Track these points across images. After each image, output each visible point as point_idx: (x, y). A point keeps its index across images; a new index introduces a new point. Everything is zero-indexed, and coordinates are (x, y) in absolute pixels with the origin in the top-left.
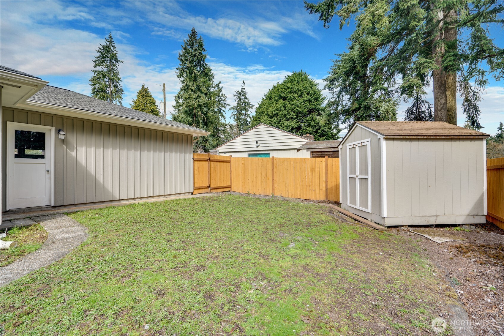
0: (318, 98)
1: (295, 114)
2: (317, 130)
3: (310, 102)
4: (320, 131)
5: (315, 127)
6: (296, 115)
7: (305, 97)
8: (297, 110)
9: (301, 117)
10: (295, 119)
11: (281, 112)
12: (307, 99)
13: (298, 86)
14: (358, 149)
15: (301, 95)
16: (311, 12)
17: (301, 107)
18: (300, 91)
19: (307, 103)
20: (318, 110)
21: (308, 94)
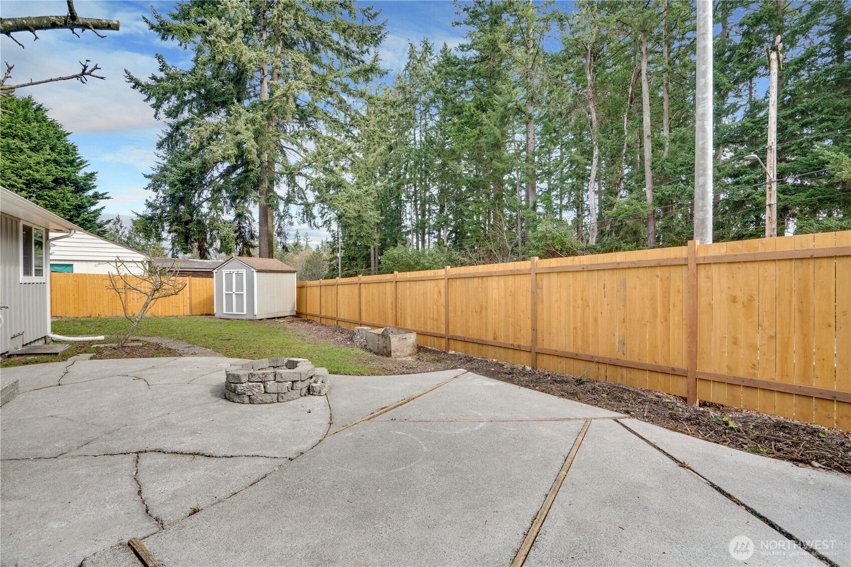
0: (74, 161)
3: (57, 165)
4: (78, 220)
5: (70, 212)
7: (46, 154)
8: (29, 174)
9: (37, 188)
12: (52, 159)
14: (234, 275)
15: (35, 147)
16: (134, 87)
17: (38, 171)
18: (34, 139)
19: (52, 167)
20: (75, 183)
21: (52, 149)
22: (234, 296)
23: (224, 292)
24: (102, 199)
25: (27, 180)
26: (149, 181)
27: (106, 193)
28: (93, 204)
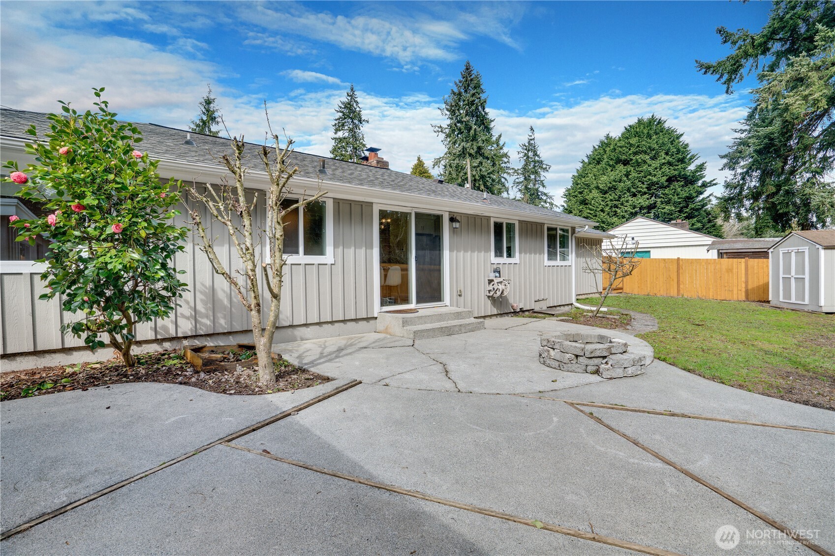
0: (684, 158)
1: (645, 186)
2: (682, 208)
3: (670, 165)
4: (687, 210)
5: (680, 204)
6: (647, 188)
7: (663, 158)
8: (649, 179)
9: (655, 189)
10: (645, 193)
11: (622, 184)
12: (666, 162)
13: (650, 143)
14: (793, 254)
15: (654, 156)
16: (705, 73)
17: (655, 175)
18: (653, 150)
19: (666, 169)
20: (685, 178)
21: (667, 154)
22: (793, 281)
23: (781, 275)
24: (710, 186)
25: (648, 184)
26: (725, 161)
27: (714, 180)
28: (701, 193)
